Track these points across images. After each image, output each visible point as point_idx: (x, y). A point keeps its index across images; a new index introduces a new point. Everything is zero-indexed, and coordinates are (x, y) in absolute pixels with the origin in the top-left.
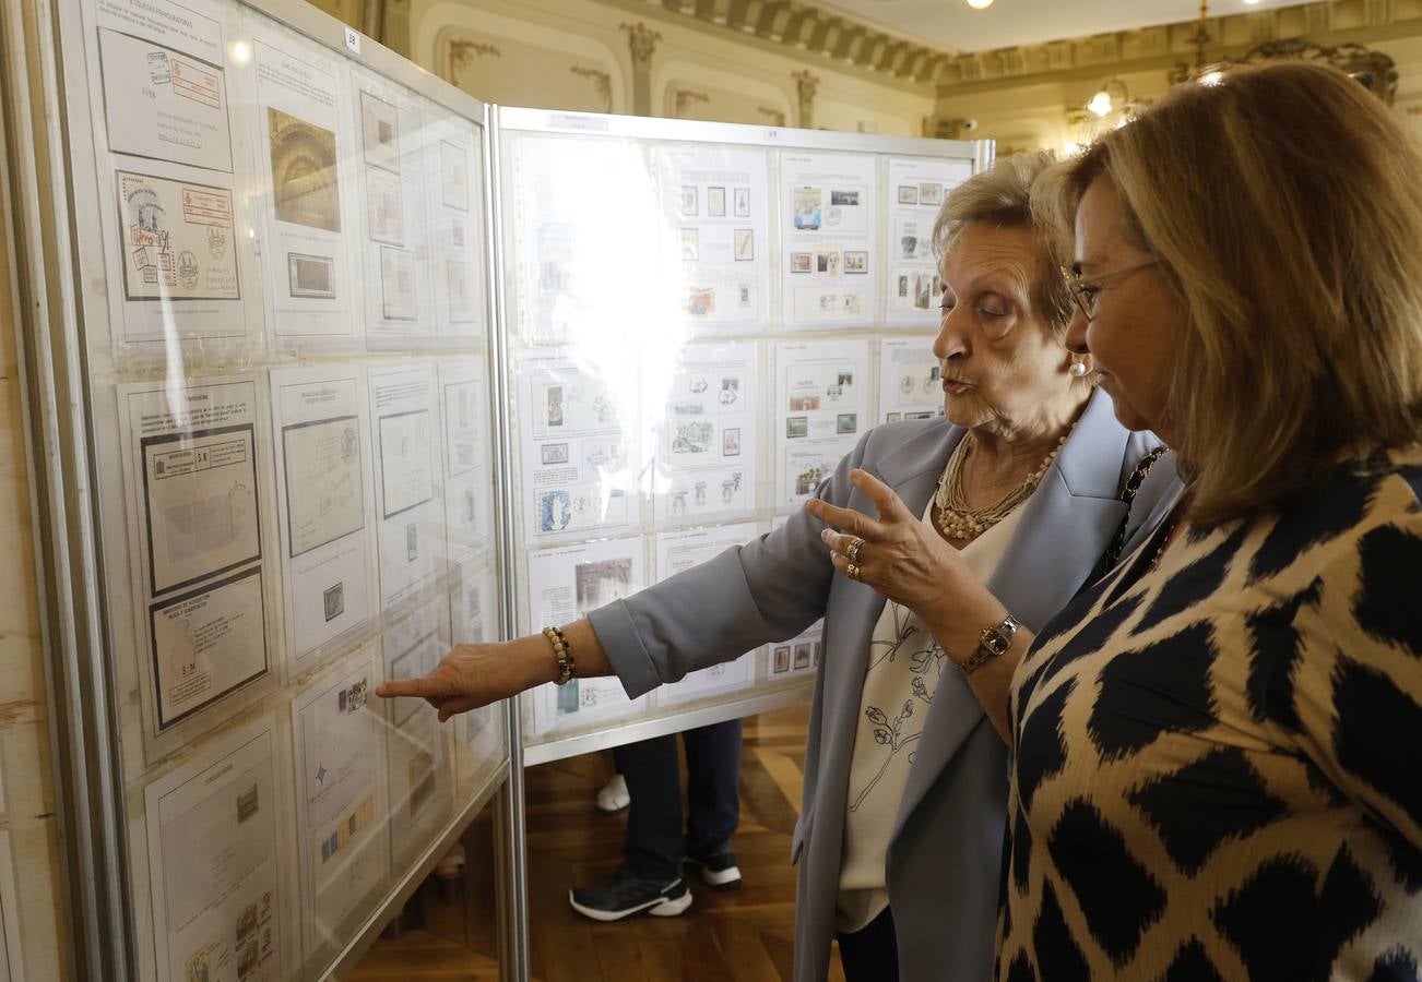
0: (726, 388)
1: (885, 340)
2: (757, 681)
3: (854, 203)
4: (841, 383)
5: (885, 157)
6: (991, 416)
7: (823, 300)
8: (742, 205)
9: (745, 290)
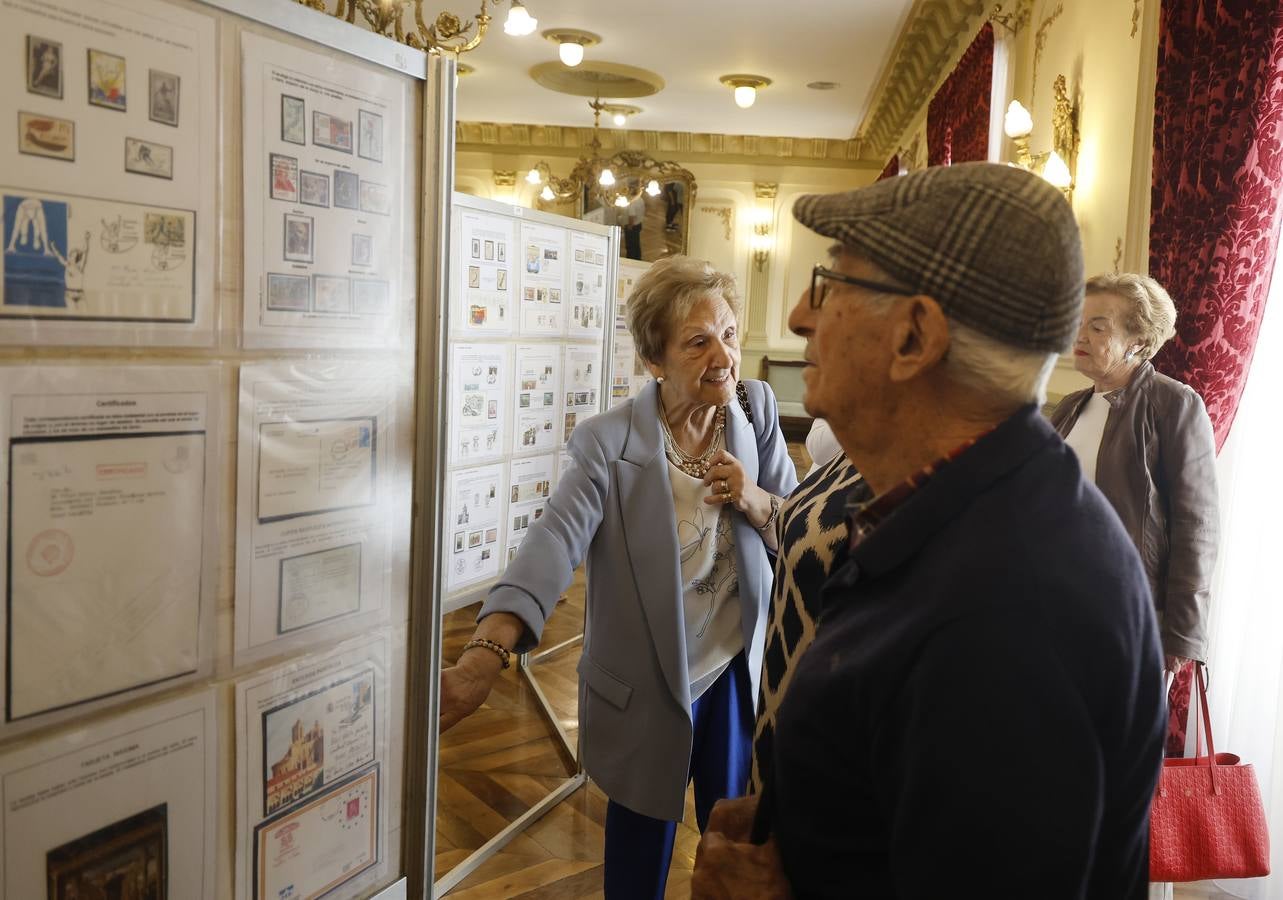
0: (491, 373)
1: (568, 346)
3: (556, 258)
4: (547, 372)
5: (569, 231)
7: (539, 318)
8: (501, 253)
9: (502, 309)
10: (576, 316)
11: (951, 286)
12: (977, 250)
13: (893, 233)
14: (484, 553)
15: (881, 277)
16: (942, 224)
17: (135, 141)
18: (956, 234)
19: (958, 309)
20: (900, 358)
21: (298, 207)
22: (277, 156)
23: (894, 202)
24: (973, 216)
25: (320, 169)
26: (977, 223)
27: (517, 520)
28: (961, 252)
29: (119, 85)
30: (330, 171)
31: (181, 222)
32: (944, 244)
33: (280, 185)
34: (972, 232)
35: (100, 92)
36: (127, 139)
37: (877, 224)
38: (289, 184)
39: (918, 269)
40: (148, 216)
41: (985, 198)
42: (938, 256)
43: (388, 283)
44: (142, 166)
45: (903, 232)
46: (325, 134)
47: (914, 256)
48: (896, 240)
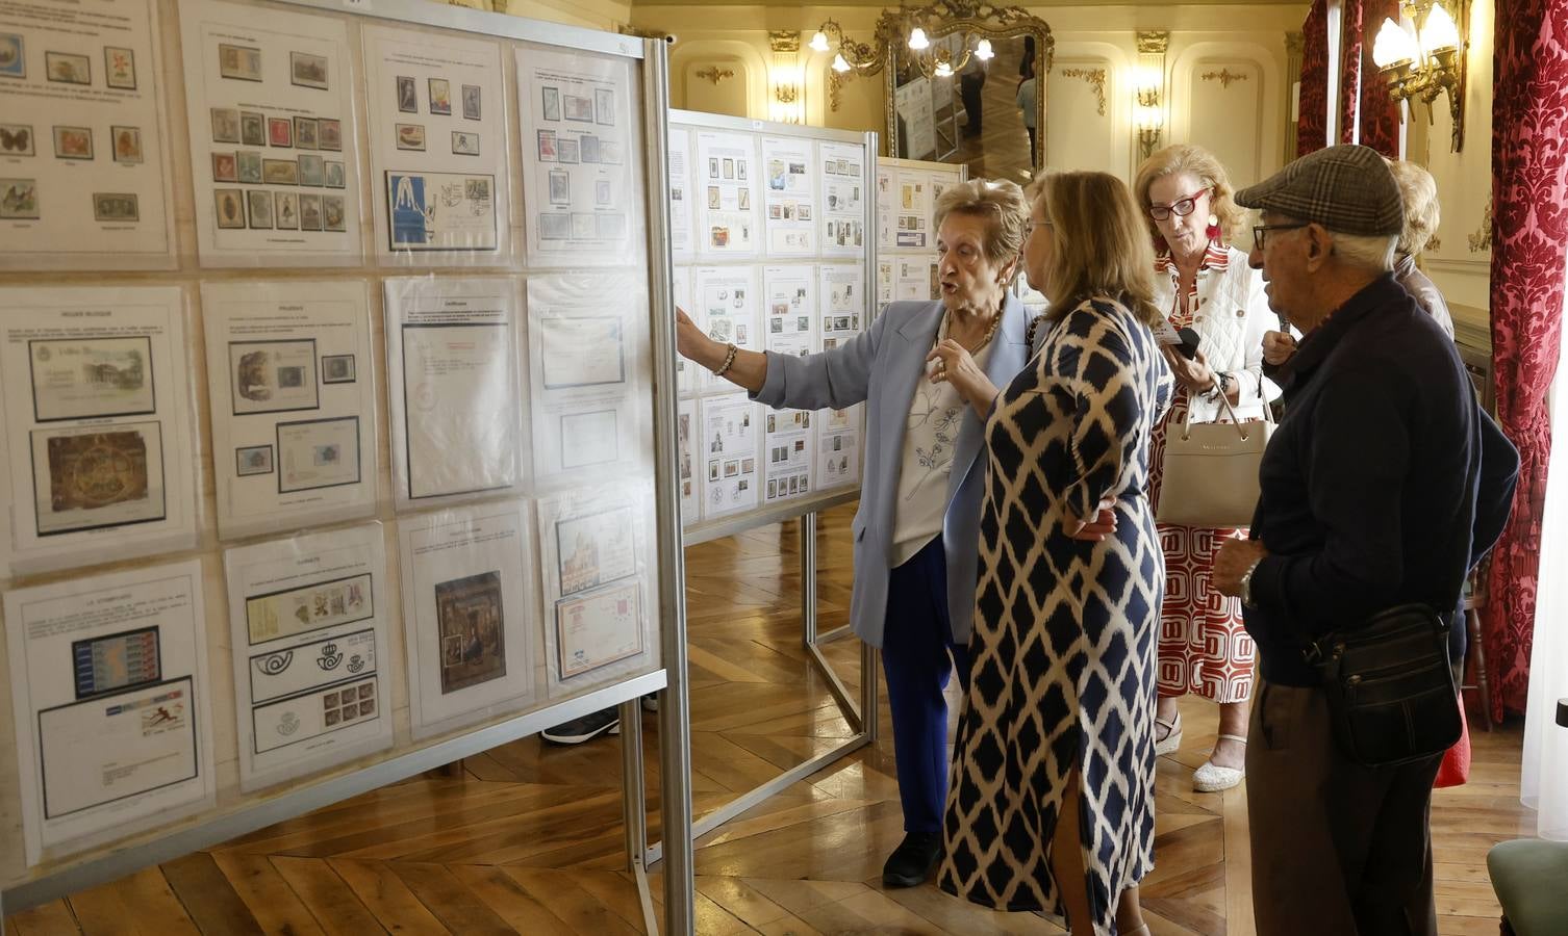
0: (737, 297)
1: (823, 267)
2: (759, 503)
3: (802, 172)
4: (799, 295)
5: (817, 141)
6: (967, 303)
7: (788, 238)
8: (742, 171)
9: (745, 230)
10: (830, 234)
11: (1325, 214)
12: (1332, 194)
13: (1290, 196)
14: (741, 483)
15: (1290, 221)
16: (1312, 185)
17: (457, 133)
18: (1320, 188)
19: (1332, 225)
20: (1311, 259)
21: (558, 165)
22: (542, 131)
23: (1286, 181)
24: (1326, 177)
25: (570, 136)
26: (1329, 180)
27: (775, 451)
28: (1325, 197)
29: (446, 99)
30: (577, 137)
31: (486, 183)
32: (1316, 194)
33: (545, 151)
34: (1327, 185)
35: (437, 104)
36: (453, 132)
37: (1280, 194)
38: (552, 150)
39: (1306, 211)
40: (466, 181)
41: (1329, 166)
42: (1314, 202)
43: (624, 215)
44: (461, 149)
45: (1294, 195)
46: (573, 111)
47: (1302, 205)
48: (1291, 199)
